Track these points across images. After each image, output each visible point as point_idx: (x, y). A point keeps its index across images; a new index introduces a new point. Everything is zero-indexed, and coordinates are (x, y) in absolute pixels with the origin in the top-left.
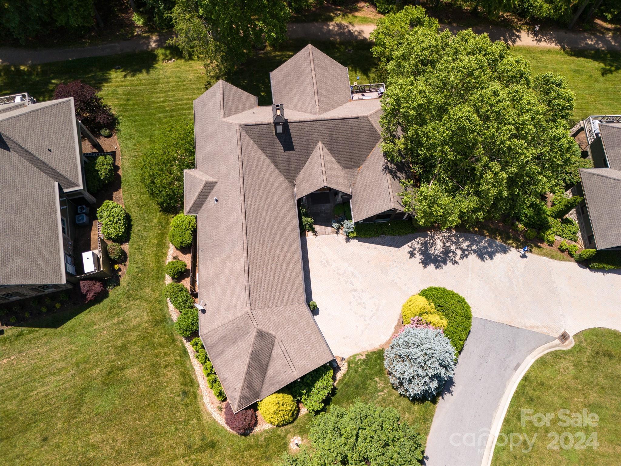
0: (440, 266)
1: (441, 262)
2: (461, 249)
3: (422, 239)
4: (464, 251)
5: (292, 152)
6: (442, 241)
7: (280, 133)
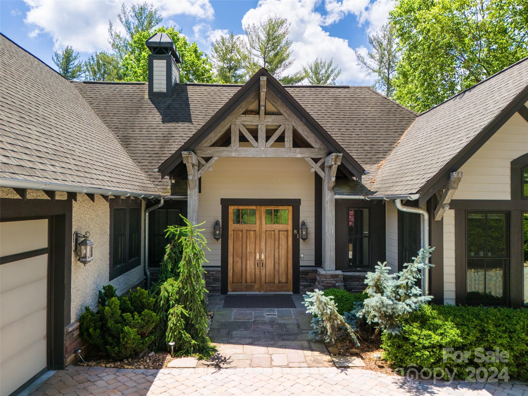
7: (160, 94)
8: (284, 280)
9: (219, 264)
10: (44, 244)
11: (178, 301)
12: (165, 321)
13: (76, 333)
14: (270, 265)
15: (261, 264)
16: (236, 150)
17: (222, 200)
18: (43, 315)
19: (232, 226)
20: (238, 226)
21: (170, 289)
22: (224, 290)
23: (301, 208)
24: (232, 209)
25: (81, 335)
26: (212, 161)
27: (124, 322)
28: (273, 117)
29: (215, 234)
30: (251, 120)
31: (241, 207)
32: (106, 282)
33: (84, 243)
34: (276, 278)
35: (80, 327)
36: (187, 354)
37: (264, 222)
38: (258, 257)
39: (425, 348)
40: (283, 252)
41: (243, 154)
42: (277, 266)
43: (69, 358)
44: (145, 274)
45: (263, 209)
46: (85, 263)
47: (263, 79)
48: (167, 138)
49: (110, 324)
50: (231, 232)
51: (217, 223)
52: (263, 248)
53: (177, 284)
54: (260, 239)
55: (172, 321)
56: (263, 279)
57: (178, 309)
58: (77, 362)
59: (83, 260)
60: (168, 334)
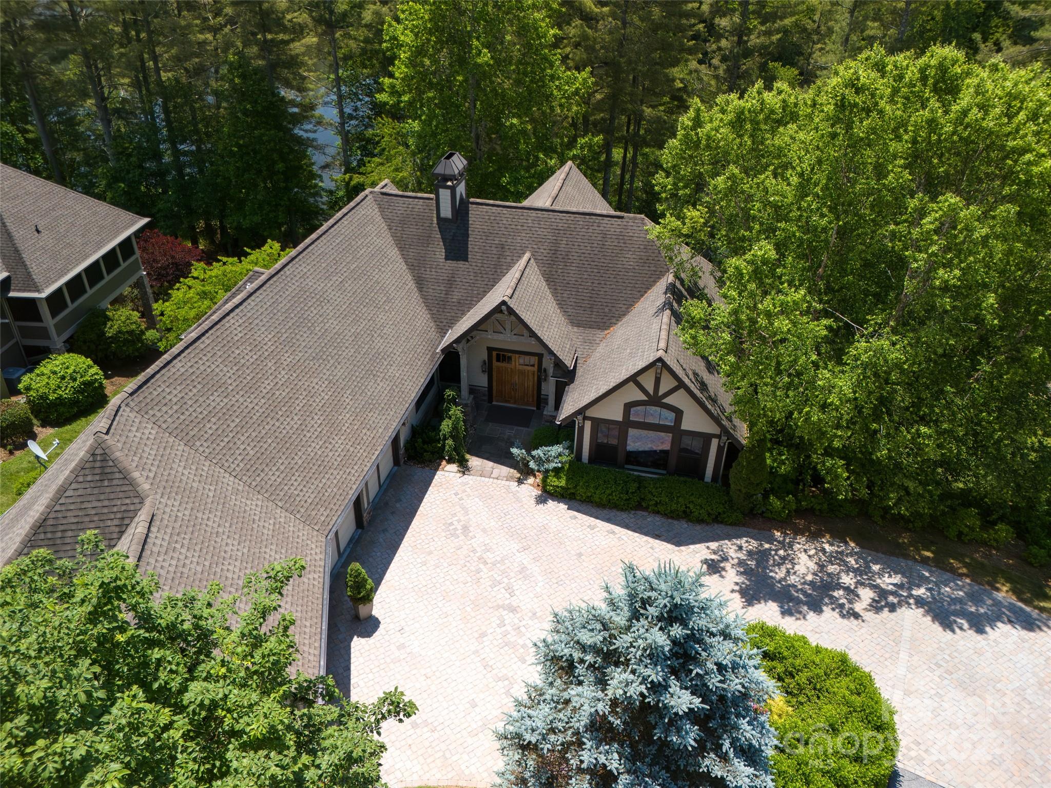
0: (800, 613)
1: (805, 603)
2: (875, 587)
3: (754, 544)
4: (883, 593)
5: (461, 264)
6: (815, 559)
7: (446, 220)
8: (531, 400)
9: (487, 385)
15: (515, 389)
16: (491, 335)
17: (488, 348)
19: (495, 364)
20: (499, 364)
22: (490, 400)
24: (494, 353)
25: (406, 452)
29: (482, 370)
31: (501, 353)
34: (526, 398)
36: (454, 462)
37: (517, 364)
40: (530, 384)
41: (496, 337)
42: (526, 391)
45: (517, 356)
48: (451, 282)
50: (494, 367)
51: (484, 362)
52: (517, 379)
54: (515, 374)
56: (517, 397)
57: (450, 441)
60: (445, 453)
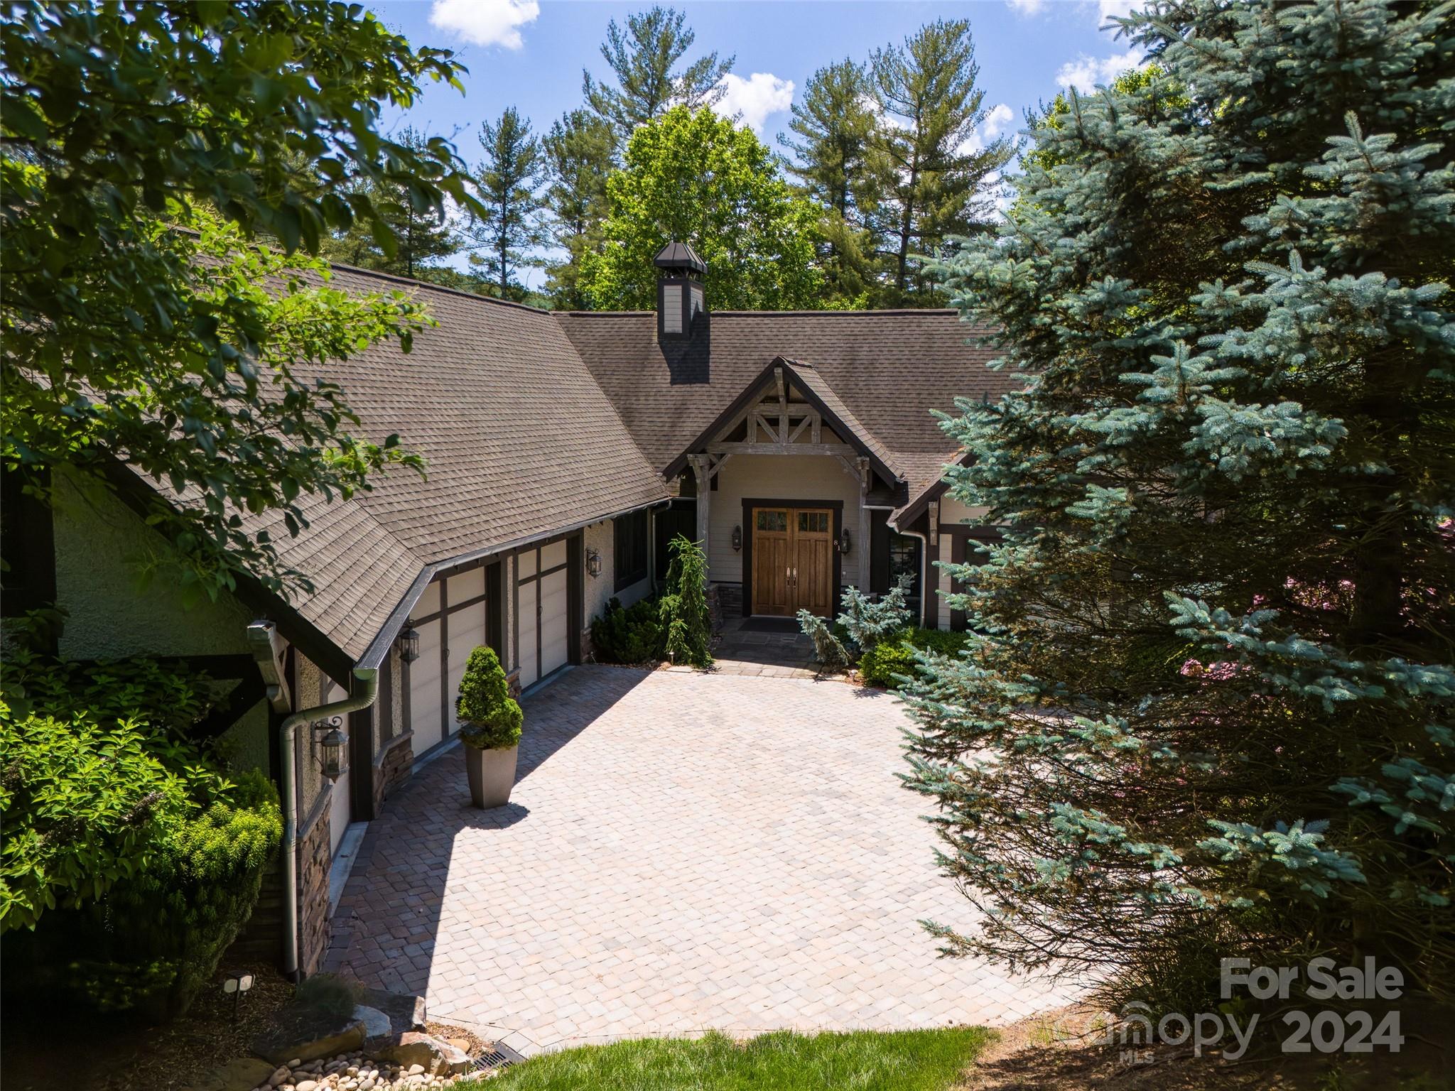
5: (697, 387)
7: (673, 336)
8: (821, 603)
9: (740, 580)
10: (563, 559)
11: (679, 616)
12: (666, 632)
13: (589, 637)
14: (804, 584)
15: (792, 581)
16: (753, 447)
17: (744, 500)
18: (565, 618)
19: (756, 533)
20: (763, 532)
21: (671, 603)
22: (747, 611)
23: (844, 513)
24: (755, 511)
25: (592, 640)
26: (726, 459)
27: (628, 629)
28: (798, 406)
29: (734, 544)
30: (770, 410)
31: (767, 510)
32: (612, 595)
33: (594, 559)
34: (812, 599)
35: (592, 633)
36: (686, 663)
37: (796, 529)
38: (788, 573)
39: (885, 662)
40: (821, 567)
41: (760, 452)
42: (812, 585)
43: (585, 657)
44: (653, 588)
45: (796, 512)
46: (595, 576)
47: (779, 371)
48: (680, 411)
49: (617, 630)
50: (755, 540)
51: (738, 529)
52: (796, 562)
53: (679, 599)
54: (792, 550)
55: (673, 632)
56: (795, 600)
57: (680, 622)
58: (589, 661)
59: (593, 573)
60: (669, 645)
